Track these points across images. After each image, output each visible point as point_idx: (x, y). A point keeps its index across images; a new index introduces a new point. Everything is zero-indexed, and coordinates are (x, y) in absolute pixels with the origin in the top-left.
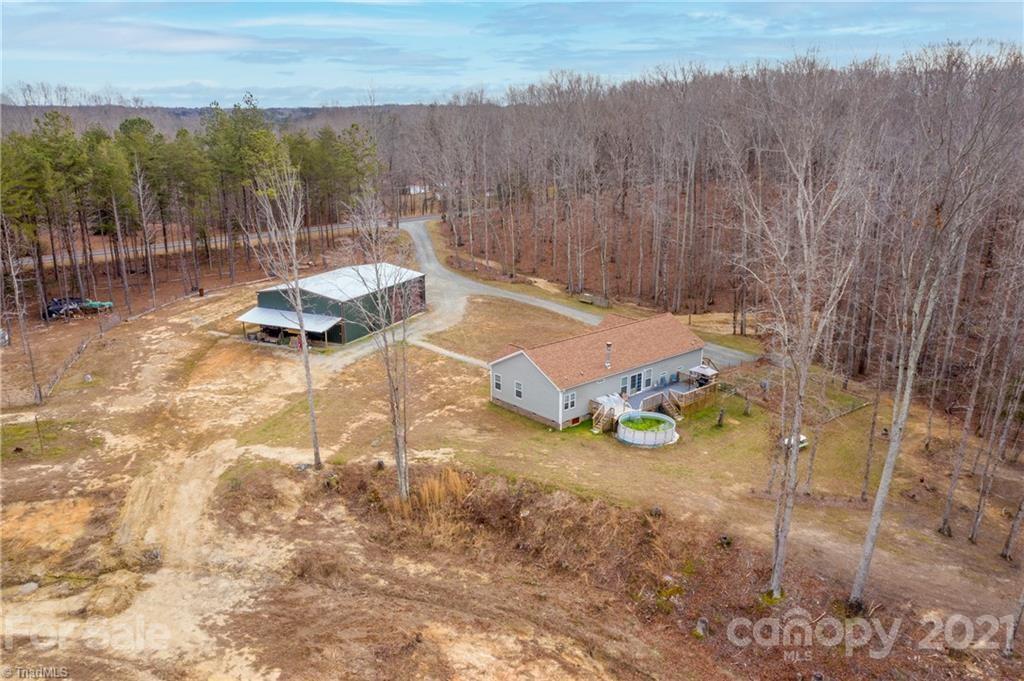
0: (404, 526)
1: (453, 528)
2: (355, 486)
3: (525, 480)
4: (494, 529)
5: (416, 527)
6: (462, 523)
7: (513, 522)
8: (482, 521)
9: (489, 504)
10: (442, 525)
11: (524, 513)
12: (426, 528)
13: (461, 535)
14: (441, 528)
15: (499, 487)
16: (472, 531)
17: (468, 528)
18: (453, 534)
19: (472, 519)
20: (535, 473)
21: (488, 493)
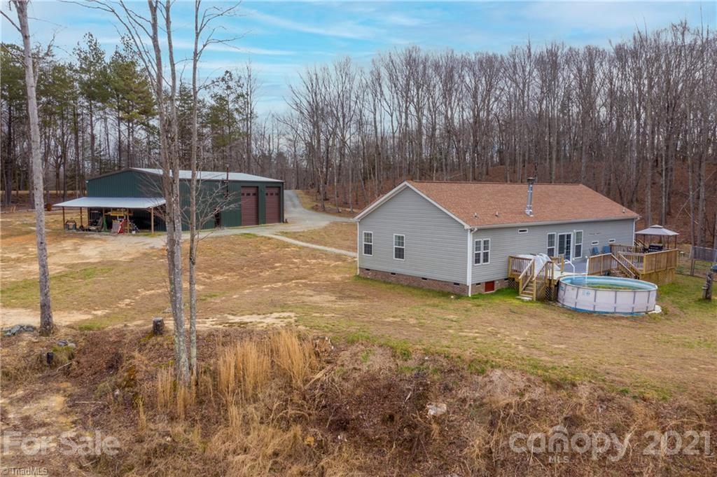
0: (168, 434)
1: (275, 439)
2: (102, 362)
3: (427, 352)
4: (371, 443)
5: (195, 437)
6: (297, 429)
7: (412, 427)
8: (342, 425)
9: (358, 392)
10: (253, 434)
11: (435, 409)
12: (216, 440)
13: (293, 457)
14: (251, 440)
15: (377, 362)
16: (322, 447)
17: (310, 439)
18: (276, 454)
19: (320, 421)
20: (445, 343)
21: (356, 375)
